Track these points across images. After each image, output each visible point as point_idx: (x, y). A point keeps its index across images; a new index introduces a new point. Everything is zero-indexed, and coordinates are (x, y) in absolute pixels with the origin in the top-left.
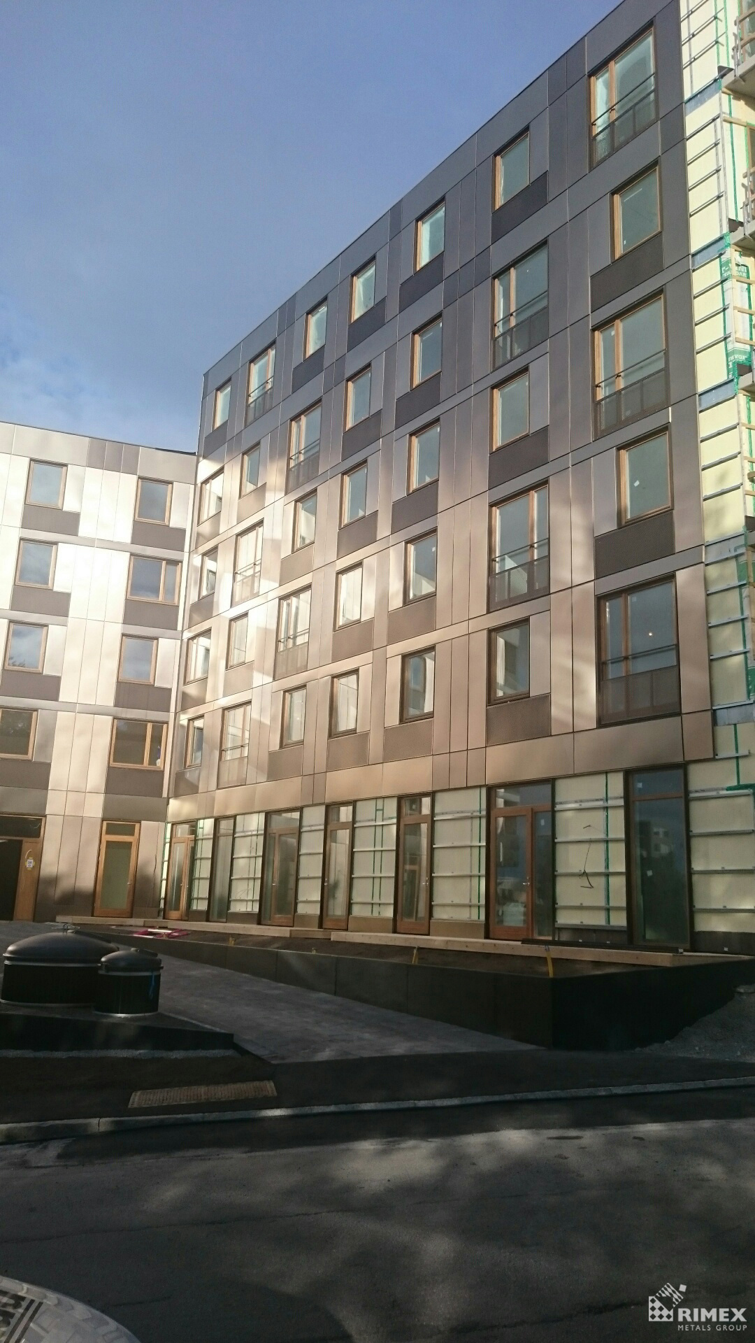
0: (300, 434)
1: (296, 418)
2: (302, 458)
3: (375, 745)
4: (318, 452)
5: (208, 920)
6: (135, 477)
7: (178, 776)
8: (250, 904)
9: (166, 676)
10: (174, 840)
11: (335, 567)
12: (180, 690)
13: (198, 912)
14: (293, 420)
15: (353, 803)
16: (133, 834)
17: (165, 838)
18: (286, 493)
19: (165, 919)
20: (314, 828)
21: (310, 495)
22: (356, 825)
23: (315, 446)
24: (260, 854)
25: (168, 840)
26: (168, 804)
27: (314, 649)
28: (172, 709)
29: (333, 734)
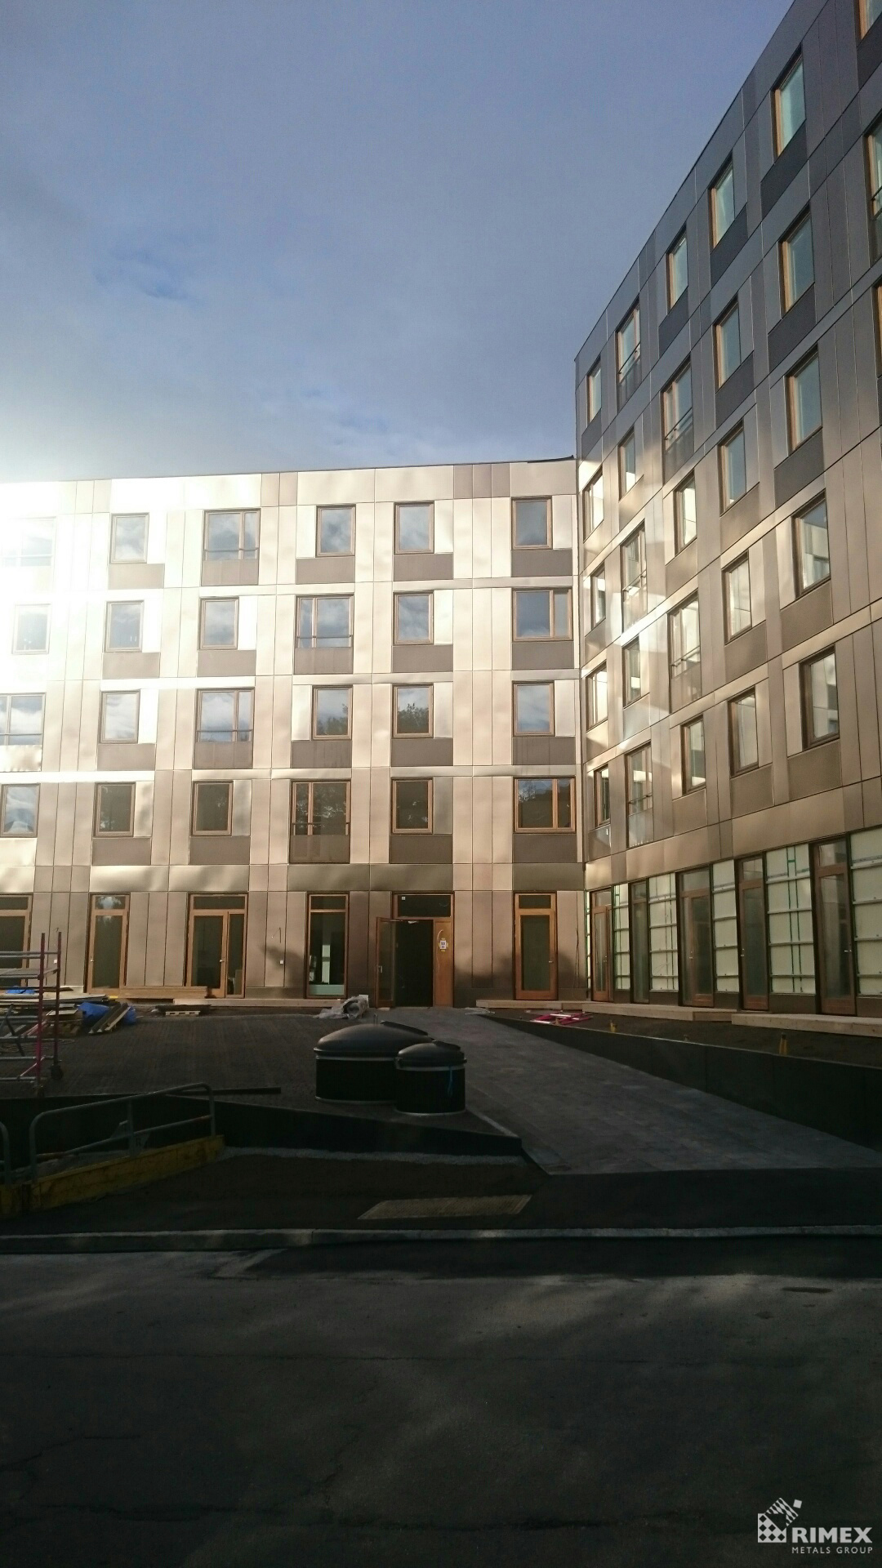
0: (674, 405)
1: (667, 388)
2: (677, 435)
4: (692, 424)
5: (632, 1002)
6: (508, 500)
7: (590, 837)
8: (670, 981)
9: (566, 725)
10: (594, 911)
11: (719, 564)
12: (584, 737)
13: (622, 992)
14: (663, 391)
15: (763, 855)
16: (549, 907)
17: (585, 909)
18: (664, 484)
19: (592, 1000)
20: (725, 888)
21: (688, 482)
22: (767, 882)
23: (689, 417)
24: (675, 922)
25: (588, 911)
26: (584, 869)
27: (707, 669)
28: (578, 761)
29: (735, 771)
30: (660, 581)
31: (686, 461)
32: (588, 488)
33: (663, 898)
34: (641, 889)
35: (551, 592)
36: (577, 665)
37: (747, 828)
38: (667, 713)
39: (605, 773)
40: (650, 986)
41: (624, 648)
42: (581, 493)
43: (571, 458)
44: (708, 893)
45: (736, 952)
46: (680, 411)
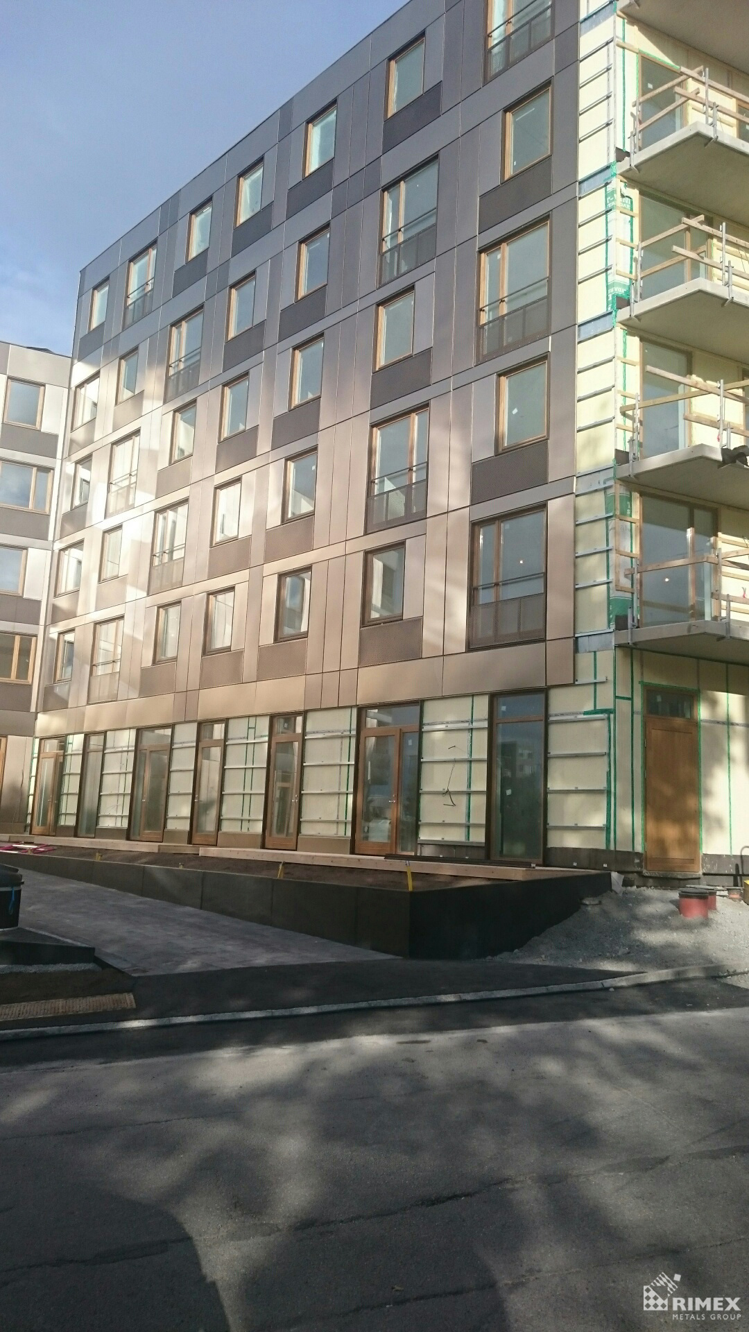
0: (181, 341)
1: (176, 324)
2: (182, 366)
3: (250, 662)
4: (199, 361)
5: (76, 836)
6: (4, 377)
7: (46, 693)
8: (120, 819)
9: (33, 589)
10: (42, 756)
11: (212, 481)
12: (51, 602)
13: (66, 827)
14: (172, 326)
15: (225, 722)
17: (33, 750)
18: (165, 403)
19: (31, 834)
20: (186, 745)
21: (189, 406)
22: (227, 743)
23: (196, 355)
24: (130, 769)
25: (36, 756)
26: (36, 719)
27: (190, 564)
28: (42, 622)
29: (208, 650)
30: (151, 485)
31: (189, 390)
32: (81, 386)
33: (120, 749)
35: (35, 469)
36: (50, 538)
38: (145, 594)
39: (70, 637)
40: (97, 823)
41: (105, 532)
42: (73, 390)
43: (67, 356)
46: (188, 347)
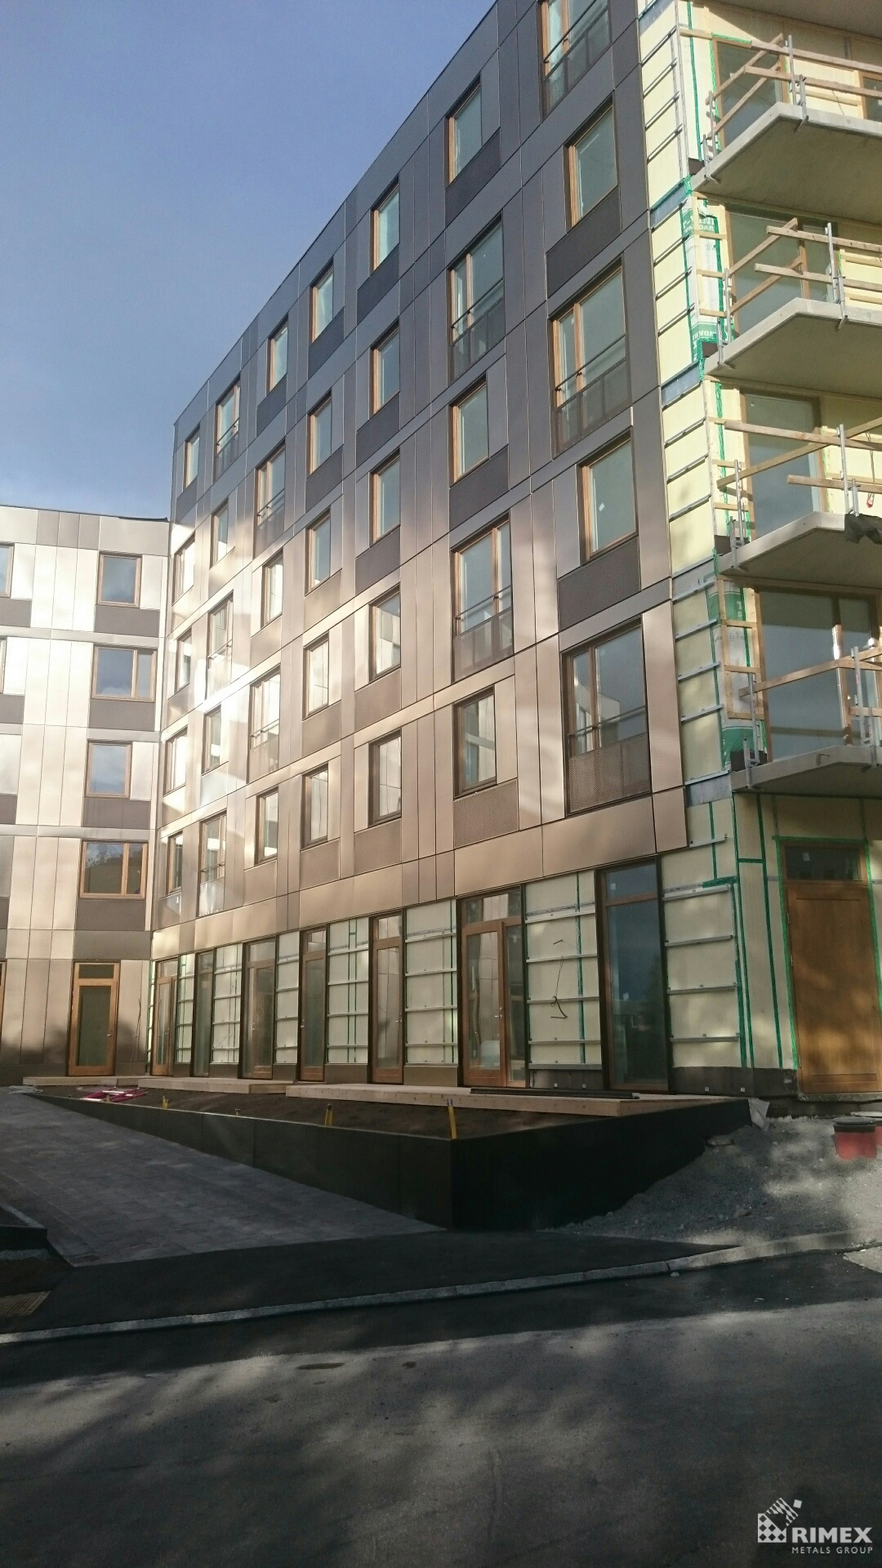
0: (268, 483)
1: (262, 466)
2: (269, 512)
4: (284, 505)
5: (192, 1075)
6: (96, 553)
7: (160, 905)
8: (231, 1053)
9: (143, 786)
10: (159, 981)
11: (301, 641)
12: (160, 801)
13: (183, 1065)
14: (259, 468)
15: (326, 927)
16: (112, 977)
17: (150, 979)
18: (254, 557)
19: (151, 1074)
20: (290, 959)
21: (277, 558)
22: (329, 954)
23: (281, 498)
24: (239, 993)
25: (153, 981)
26: (152, 938)
27: (285, 742)
28: (153, 825)
29: (306, 843)
30: (245, 654)
31: (276, 539)
32: (179, 552)
33: (229, 969)
34: (207, 959)
35: (135, 652)
36: (157, 728)
37: (315, 900)
38: (244, 783)
39: (179, 840)
40: (211, 1058)
41: (206, 715)
42: (173, 556)
43: (165, 520)
44: (273, 964)
45: (296, 1023)
46: (274, 491)
